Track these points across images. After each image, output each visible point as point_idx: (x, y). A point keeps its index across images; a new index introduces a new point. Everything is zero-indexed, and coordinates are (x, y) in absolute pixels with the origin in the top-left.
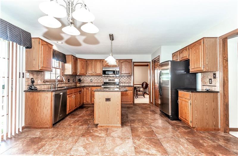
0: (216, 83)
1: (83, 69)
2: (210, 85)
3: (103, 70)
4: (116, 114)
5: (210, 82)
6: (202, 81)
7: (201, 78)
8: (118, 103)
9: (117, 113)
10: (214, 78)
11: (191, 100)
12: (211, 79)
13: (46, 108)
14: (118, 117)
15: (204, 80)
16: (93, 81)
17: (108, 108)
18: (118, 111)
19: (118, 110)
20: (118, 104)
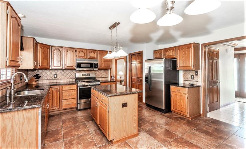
0: (198, 79)
1: (46, 59)
2: (192, 80)
3: (77, 62)
4: (133, 121)
5: (193, 78)
6: (183, 77)
7: (183, 74)
8: (135, 107)
9: (133, 119)
10: (196, 75)
11: (188, 94)
12: (193, 76)
13: (25, 140)
14: (135, 124)
15: (186, 76)
16: (58, 77)
17: (124, 115)
18: (135, 117)
19: (135, 115)
20: (135, 109)
